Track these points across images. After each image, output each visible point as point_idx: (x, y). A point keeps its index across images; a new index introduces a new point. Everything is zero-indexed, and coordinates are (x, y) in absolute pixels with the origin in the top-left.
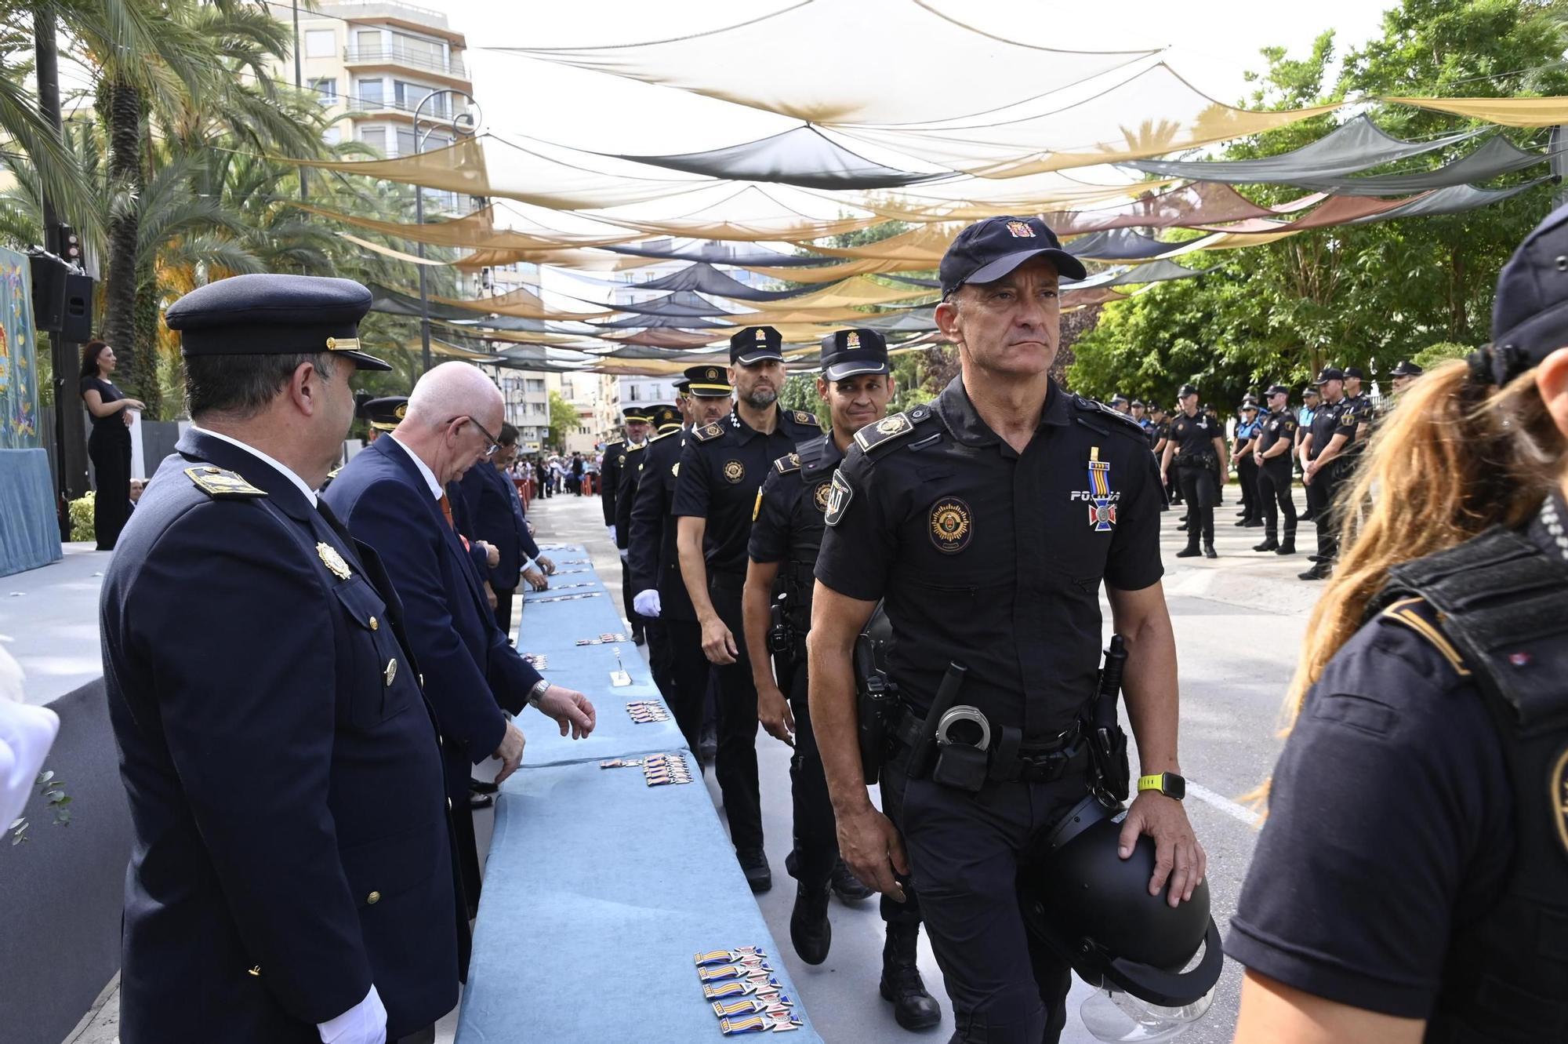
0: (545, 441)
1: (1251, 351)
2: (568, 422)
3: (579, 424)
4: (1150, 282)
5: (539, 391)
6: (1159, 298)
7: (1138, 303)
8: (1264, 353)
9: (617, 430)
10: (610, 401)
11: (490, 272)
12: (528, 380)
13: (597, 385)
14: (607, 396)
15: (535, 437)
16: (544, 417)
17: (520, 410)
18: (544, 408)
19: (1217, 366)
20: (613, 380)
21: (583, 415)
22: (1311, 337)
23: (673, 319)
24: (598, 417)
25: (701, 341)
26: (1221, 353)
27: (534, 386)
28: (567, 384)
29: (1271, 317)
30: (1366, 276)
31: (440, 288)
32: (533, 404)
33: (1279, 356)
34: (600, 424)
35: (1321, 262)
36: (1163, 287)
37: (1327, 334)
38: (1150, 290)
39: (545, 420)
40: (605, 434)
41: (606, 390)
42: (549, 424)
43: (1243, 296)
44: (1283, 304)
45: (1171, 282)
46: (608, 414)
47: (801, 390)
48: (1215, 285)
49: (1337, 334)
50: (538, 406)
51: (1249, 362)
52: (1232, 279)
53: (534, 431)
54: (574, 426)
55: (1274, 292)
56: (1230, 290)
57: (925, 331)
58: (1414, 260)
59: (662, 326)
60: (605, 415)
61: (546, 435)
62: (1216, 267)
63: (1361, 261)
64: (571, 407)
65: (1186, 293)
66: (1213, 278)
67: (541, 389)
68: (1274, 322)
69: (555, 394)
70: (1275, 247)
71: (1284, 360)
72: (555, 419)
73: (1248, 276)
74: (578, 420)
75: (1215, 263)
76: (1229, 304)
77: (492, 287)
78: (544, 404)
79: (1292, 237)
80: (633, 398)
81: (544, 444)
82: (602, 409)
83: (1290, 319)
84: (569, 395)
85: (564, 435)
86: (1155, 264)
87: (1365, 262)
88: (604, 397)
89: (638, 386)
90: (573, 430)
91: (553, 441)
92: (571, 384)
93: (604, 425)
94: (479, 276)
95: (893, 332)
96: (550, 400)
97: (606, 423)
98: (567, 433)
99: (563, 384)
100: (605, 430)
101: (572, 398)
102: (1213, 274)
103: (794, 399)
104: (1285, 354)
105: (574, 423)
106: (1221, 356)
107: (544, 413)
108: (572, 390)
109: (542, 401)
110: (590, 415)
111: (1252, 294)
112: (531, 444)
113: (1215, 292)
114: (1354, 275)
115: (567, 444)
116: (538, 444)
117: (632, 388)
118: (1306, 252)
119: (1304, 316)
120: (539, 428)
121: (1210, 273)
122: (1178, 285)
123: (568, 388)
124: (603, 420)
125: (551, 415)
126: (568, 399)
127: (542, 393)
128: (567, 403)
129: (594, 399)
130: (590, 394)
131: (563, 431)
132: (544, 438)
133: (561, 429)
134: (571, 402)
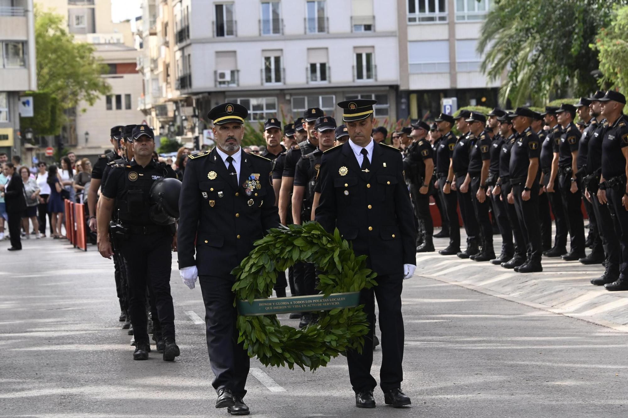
0: (25, 124)
2: (80, 84)
3: (105, 88)
5: (14, 13)
9: (187, 102)
10: (171, 38)
14: (166, 25)
16: (24, 71)
18: (25, 52)
21: (115, 69)
24: (147, 70)
32: (7, 43)
34: (151, 88)
39: (26, 80)
40: (162, 110)
42: (34, 87)
46: (167, 67)
54: (95, 93)
60: (161, 68)
61: (28, 111)
64: (89, 49)
67: (20, 9)
69: (52, 21)
74: (104, 79)
78: (25, 43)
80: (220, 31)
81: (23, 131)
82: (154, 55)
84: (85, 23)
85: (72, 112)
88: (159, 28)
90: (91, 101)
91: (47, 124)
93: (160, 89)
96: (39, 36)
97: (164, 85)
98: (79, 109)
100: (161, 101)
103: (571, 33)
105: (95, 86)
107: (25, 63)
108: (93, 10)
109: (23, 38)
115: (81, 132)
116: (9, 132)
124: (156, 79)
125: (40, 67)
126: (82, 31)
127: (22, 19)
128: (78, 40)
129: (140, 34)
130: (133, 22)
131: (68, 105)
132: (23, 120)
133: (64, 98)
134: (90, 38)
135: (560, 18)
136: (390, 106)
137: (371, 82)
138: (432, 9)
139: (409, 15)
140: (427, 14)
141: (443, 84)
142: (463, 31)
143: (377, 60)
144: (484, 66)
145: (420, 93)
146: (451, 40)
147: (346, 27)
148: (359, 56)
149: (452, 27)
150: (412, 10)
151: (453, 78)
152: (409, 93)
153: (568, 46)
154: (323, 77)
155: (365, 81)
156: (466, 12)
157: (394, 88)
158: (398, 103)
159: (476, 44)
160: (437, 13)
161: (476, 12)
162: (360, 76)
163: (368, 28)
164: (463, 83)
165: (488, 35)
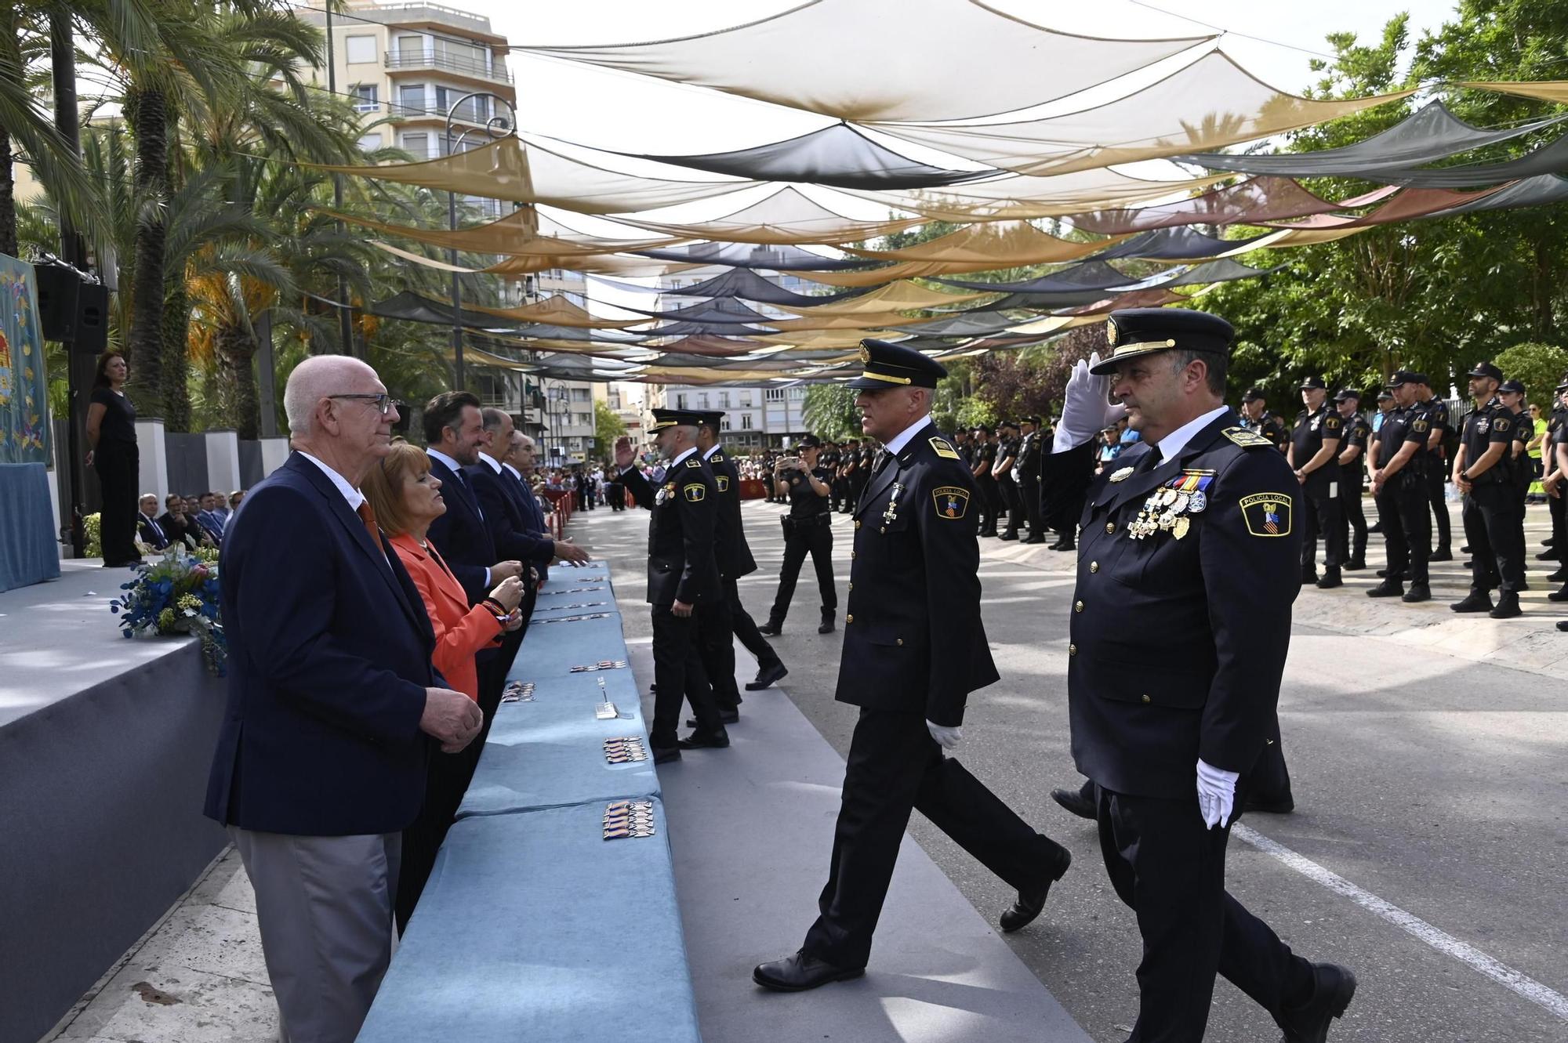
0: (591, 452)
1: (1320, 353)
2: (614, 432)
4: (1211, 283)
5: (585, 401)
6: (1220, 299)
7: (1199, 305)
8: (1334, 356)
11: (534, 281)
12: (574, 390)
13: (644, 394)
15: (581, 447)
16: (590, 427)
17: (565, 421)
18: (590, 418)
19: (1283, 370)
20: (660, 389)
21: (630, 425)
22: (1383, 338)
23: (713, 326)
24: (645, 426)
25: (743, 348)
26: (1287, 357)
27: (579, 396)
28: (613, 394)
29: (1341, 318)
30: (1442, 273)
31: (482, 297)
32: (579, 414)
33: (1349, 359)
35: (1394, 259)
36: (1224, 287)
37: (1401, 335)
38: (1211, 291)
39: (591, 431)
41: (653, 400)
42: (595, 434)
43: (1309, 296)
44: (1354, 305)
45: (1234, 282)
47: (851, 398)
48: (1280, 285)
49: (1411, 335)
50: (584, 416)
51: (1318, 365)
52: (1300, 278)
53: (579, 441)
55: (1343, 292)
56: (1296, 291)
57: (976, 336)
58: (1493, 258)
59: (702, 333)
61: (592, 445)
62: (1281, 266)
63: (1436, 258)
64: (618, 416)
65: (1250, 294)
66: (1278, 278)
67: (587, 398)
68: (1344, 322)
69: (601, 404)
70: (1344, 244)
71: (1355, 363)
72: (601, 429)
73: (1316, 275)
74: (624, 429)
75: (1281, 261)
76: (1294, 305)
77: (537, 295)
78: (590, 414)
79: (1362, 233)
81: (590, 454)
83: (1361, 320)
84: (615, 405)
86: (1216, 263)
87: (1442, 258)
89: (685, 395)
91: (600, 451)
92: (618, 394)
94: (522, 284)
95: (943, 337)
96: (596, 410)
99: (609, 393)
101: (619, 407)
102: (1278, 273)
103: (844, 407)
104: (1355, 357)
106: (1288, 359)
107: (590, 423)
108: (619, 399)
109: (589, 411)
110: (637, 425)
111: (1320, 294)
112: (577, 455)
113: (1280, 293)
114: (1430, 273)
116: (583, 455)
117: (679, 397)
118: (1377, 250)
119: (1377, 316)
120: (585, 438)
121: (1276, 272)
122: (1241, 286)
123: (614, 398)
125: (597, 425)
126: (614, 408)
127: (588, 403)
128: (613, 412)
129: (641, 409)
130: (637, 404)
131: (608, 442)
132: (589, 449)
133: (607, 439)
134: (618, 412)
135: (840, 400)
136: (759, 441)
137: (749, 430)
138: (777, 396)
139: (767, 399)
140: (775, 399)
141: (783, 430)
142: (791, 406)
143: (752, 420)
144: (804, 422)
145: (772, 435)
146: (786, 410)
147: (738, 405)
148: (744, 418)
149: (786, 404)
150: (768, 397)
151: (787, 426)
152: (767, 435)
153: (843, 413)
154: (728, 428)
155: (747, 430)
156: (793, 398)
157: (760, 433)
158: (762, 440)
159: (799, 413)
160: (780, 398)
161: (798, 397)
162: (745, 427)
163: (748, 405)
164: (792, 430)
165: (806, 407)
